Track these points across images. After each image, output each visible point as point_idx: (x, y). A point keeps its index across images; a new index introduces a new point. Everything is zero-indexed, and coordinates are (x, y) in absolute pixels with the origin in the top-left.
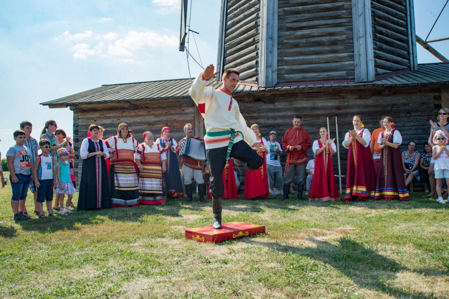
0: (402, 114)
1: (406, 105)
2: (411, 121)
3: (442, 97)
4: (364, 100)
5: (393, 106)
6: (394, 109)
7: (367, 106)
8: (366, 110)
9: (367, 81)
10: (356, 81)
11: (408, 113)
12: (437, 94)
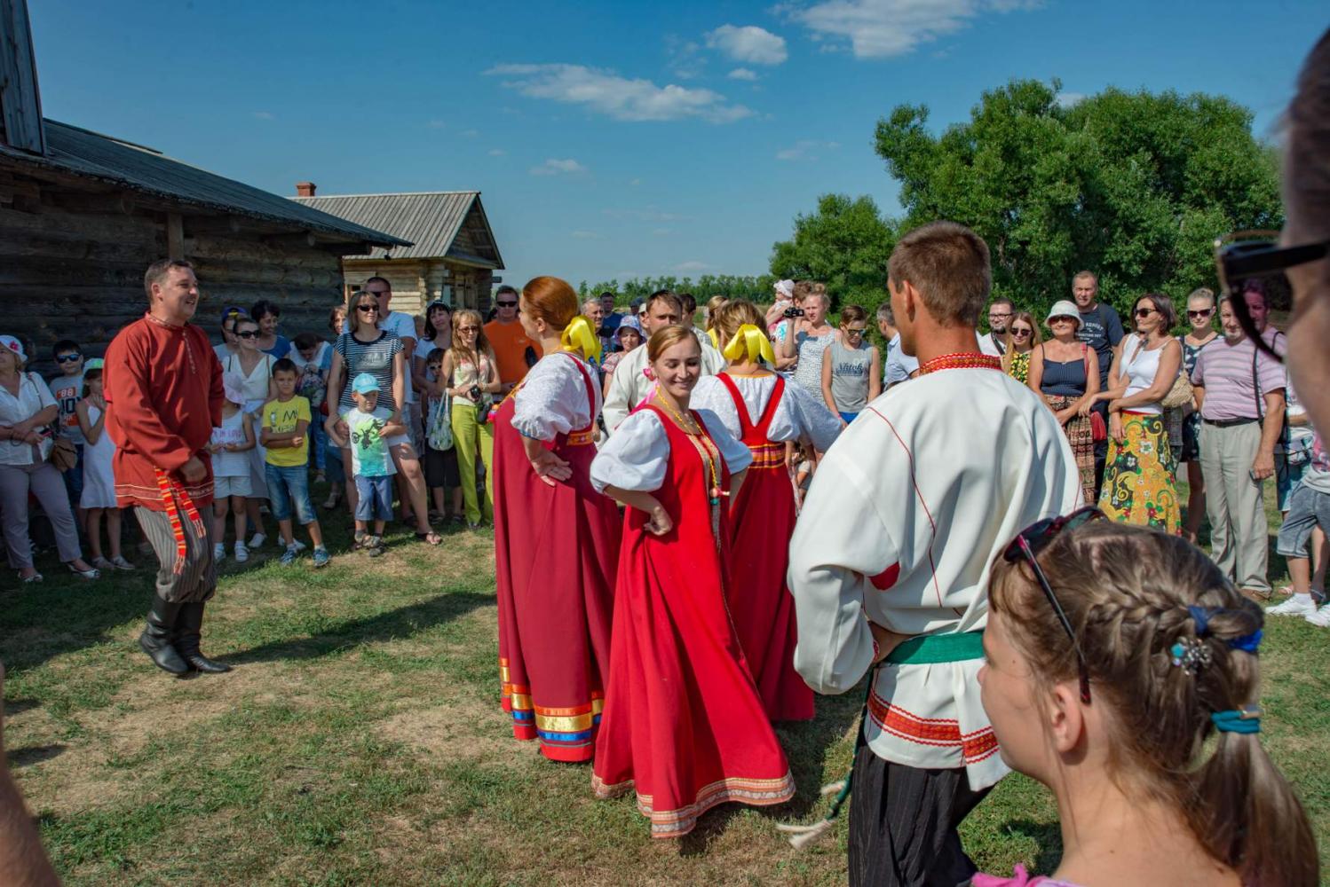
0: (107, 279)
1: (114, 248)
2: (127, 301)
3: (170, 238)
4: (28, 215)
5: (92, 246)
6: (92, 257)
7: (35, 240)
8: (32, 251)
9: (40, 151)
10: (11, 143)
11: (119, 273)
12: (161, 227)
